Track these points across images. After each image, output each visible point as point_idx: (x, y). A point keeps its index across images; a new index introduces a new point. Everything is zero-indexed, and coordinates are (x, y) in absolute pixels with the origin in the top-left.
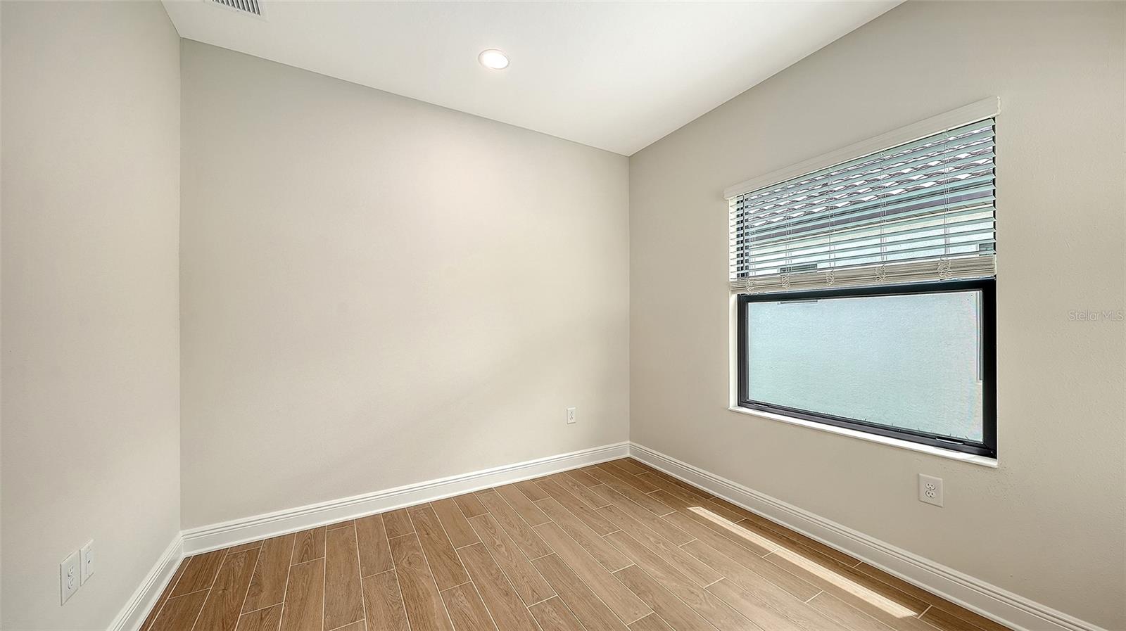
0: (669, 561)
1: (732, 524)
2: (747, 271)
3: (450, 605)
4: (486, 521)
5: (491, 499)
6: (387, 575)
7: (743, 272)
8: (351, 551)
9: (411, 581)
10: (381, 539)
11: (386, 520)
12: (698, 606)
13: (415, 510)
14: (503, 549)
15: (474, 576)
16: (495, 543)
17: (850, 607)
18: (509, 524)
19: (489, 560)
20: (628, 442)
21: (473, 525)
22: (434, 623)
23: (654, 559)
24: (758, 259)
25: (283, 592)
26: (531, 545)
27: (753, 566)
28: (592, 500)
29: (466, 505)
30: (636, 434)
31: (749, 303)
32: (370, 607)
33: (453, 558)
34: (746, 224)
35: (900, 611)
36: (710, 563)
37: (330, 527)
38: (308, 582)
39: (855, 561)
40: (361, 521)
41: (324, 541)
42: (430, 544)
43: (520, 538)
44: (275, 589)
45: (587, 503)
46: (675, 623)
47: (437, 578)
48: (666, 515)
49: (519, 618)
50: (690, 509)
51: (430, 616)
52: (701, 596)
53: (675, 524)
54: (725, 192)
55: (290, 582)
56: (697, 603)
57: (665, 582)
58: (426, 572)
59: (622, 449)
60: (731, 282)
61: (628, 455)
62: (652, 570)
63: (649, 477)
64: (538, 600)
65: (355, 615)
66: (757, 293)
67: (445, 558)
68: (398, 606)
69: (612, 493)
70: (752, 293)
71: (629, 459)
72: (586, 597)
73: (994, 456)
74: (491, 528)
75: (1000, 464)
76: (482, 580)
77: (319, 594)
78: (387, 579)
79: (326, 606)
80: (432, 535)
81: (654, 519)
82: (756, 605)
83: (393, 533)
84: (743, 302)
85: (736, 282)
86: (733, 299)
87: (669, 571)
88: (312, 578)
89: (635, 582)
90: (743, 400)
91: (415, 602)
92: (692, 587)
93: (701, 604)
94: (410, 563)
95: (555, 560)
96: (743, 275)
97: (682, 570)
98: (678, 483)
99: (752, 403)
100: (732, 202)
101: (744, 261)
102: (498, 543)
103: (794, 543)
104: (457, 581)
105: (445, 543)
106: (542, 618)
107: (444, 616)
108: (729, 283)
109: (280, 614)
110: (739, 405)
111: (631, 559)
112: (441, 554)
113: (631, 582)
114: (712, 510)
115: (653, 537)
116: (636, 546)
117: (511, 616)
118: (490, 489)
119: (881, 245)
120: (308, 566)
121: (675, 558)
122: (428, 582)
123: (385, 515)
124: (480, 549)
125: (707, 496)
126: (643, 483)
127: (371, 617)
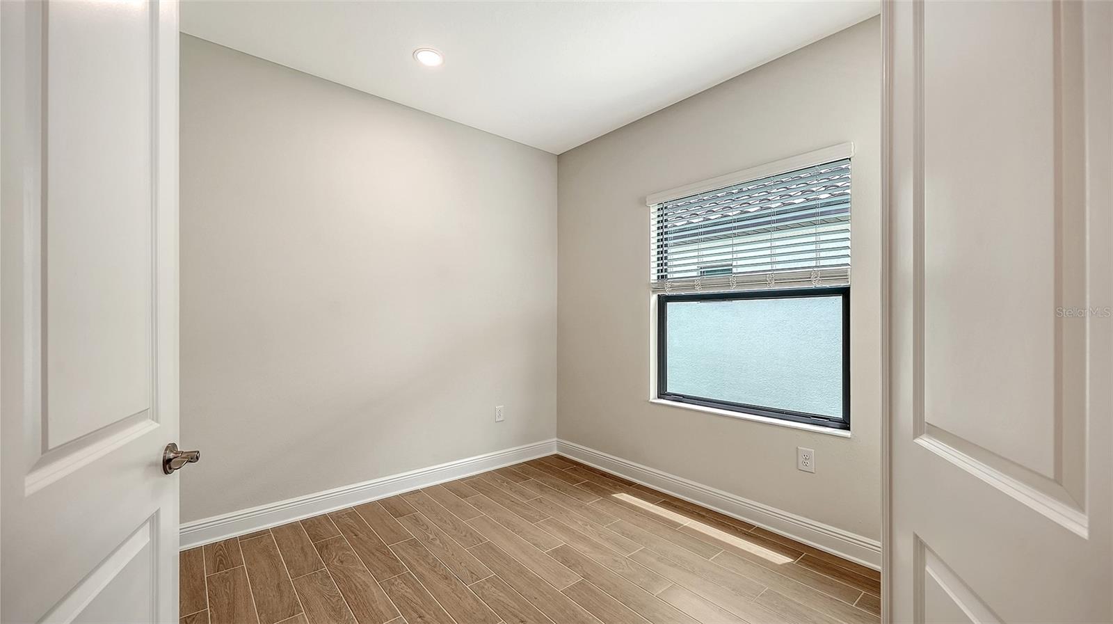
0: (595, 539)
1: (652, 505)
2: (666, 273)
3: (390, 593)
4: (416, 520)
5: (419, 500)
6: (319, 574)
7: (662, 274)
8: (272, 558)
9: (346, 576)
10: (305, 544)
11: (306, 526)
12: (621, 570)
13: (337, 516)
14: (438, 542)
15: (411, 566)
16: (429, 537)
17: (744, 560)
18: (441, 520)
19: (424, 552)
20: (555, 439)
21: (404, 524)
22: (377, 608)
23: (583, 539)
24: (675, 263)
25: (204, 600)
26: (465, 536)
27: (668, 537)
28: (522, 494)
29: (393, 507)
30: (562, 432)
31: (668, 303)
32: (306, 603)
33: (387, 554)
34: (665, 230)
35: (781, 559)
36: (632, 538)
37: (242, 538)
38: (232, 588)
39: (751, 526)
40: (276, 530)
41: (239, 550)
42: (361, 544)
43: (453, 531)
44: (194, 598)
45: (517, 497)
46: (601, 585)
47: (373, 572)
48: (593, 502)
49: (460, 596)
50: (614, 495)
51: (372, 603)
52: (624, 563)
53: (601, 509)
54: (647, 200)
55: (210, 590)
56: (620, 569)
57: (592, 555)
58: (360, 568)
59: (550, 446)
60: (652, 283)
61: (555, 452)
62: (579, 547)
63: (576, 470)
64: (477, 579)
65: (293, 610)
66: (675, 294)
67: (378, 554)
68: (336, 598)
69: (541, 487)
70: (670, 294)
71: (557, 456)
72: (522, 573)
73: (848, 429)
74: (423, 525)
75: (852, 435)
76: (420, 569)
77: (248, 597)
78: (319, 578)
79: (258, 607)
80: (361, 535)
81: (581, 507)
82: (670, 566)
83: (317, 538)
84: (663, 301)
85: (655, 283)
86: (654, 299)
87: (596, 546)
88: (235, 584)
89: (565, 557)
90: (662, 393)
91: (353, 593)
92: (615, 556)
93: (623, 569)
94: (342, 562)
95: (490, 547)
96: (662, 277)
97: (607, 545)
98: (604, 474)
99: (670, 394)
100: (654, 209)
101: (664, 264)
102: (431, 537)
103: (703, 516)
104: (393, 571)
105: (376, 541)
106: (482, 593)
107: (387, 602)
108: (649, 284)
109: (207, 619)
110: (658, 398)
111: (561, 540)
112: (374, 551)
113: (563, 558)
114: (634, 495)
115: (581, 520)
116: (564, 529)
117: (453, 595)
118: (417, 491)
119: (770, 256)
120: (227, 575)
121: (602, 536)
122: (363, 575)
123: (304, 522)
124: (414, 544)
125: (630, 484)
126: (571, 477)
127: (310, 611)
